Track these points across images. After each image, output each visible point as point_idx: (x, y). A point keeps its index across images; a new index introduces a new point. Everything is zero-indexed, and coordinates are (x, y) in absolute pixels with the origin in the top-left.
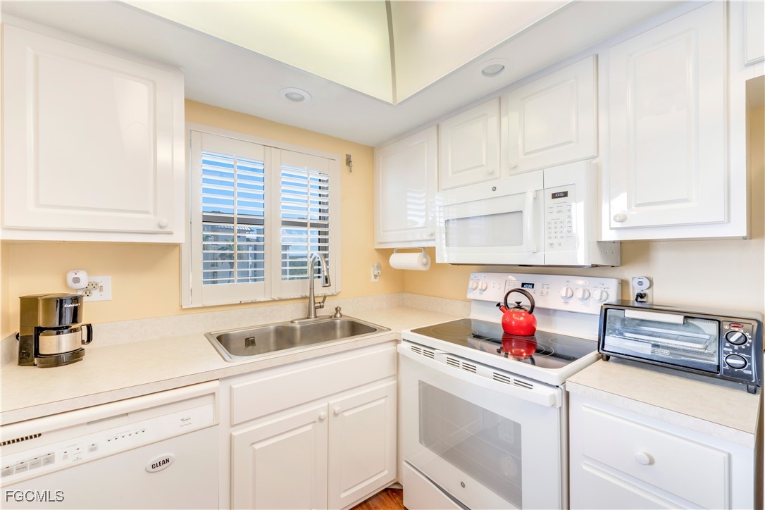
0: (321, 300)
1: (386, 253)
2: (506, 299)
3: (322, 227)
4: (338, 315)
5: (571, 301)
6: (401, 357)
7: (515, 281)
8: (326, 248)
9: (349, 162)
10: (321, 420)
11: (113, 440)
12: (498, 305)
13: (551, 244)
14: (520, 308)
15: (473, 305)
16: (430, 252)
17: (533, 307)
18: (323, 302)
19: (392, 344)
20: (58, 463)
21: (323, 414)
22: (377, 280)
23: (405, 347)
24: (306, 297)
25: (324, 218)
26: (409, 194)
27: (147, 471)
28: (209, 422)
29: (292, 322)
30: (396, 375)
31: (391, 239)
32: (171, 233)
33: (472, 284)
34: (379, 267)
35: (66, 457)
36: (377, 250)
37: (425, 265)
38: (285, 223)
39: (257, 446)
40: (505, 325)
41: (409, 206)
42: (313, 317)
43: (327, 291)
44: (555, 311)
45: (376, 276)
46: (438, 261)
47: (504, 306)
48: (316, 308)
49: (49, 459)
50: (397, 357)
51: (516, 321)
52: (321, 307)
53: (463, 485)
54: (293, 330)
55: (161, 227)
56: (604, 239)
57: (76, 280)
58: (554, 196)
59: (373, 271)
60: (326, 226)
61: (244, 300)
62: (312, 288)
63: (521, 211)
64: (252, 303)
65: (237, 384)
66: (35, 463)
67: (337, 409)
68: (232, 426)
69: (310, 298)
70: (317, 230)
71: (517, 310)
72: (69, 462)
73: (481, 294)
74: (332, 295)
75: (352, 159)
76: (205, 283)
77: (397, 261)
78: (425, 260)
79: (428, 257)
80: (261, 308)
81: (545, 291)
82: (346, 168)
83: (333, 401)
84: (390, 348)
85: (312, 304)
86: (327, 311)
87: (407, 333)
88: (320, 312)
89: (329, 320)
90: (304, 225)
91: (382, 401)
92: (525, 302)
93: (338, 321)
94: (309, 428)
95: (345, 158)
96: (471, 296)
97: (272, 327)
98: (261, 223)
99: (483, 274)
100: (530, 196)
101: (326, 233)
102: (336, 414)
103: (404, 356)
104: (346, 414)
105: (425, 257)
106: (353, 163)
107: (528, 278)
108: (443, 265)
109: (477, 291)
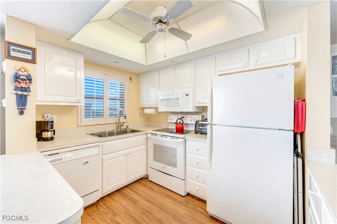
0: (122, 124)
1: (143, 109)
2: (177, 121)
3: (122, 100)
4: (128, 128)
5: (192, 121)
6: (148, 138)
7: (180, 116)
8: (123, 107)
9: (131, 79)
10: (126, 155)
11: (75, 156)
12: (175, 123)
13: (185, 107)
14: (180, 123)
15: (169, 124)
16: (156, 108)
17: (183, 123)
18: (123, 124)
19: (145, 135)
20: (63, 161)
21: (126, 153)
22: (140, 117)
23: (149, 135)
24: (117, 123)
25: (122, 97)
26: (150, 89)
27: (83, 165)
28: (98, 153)
29: (113, 130)
30: (147, 144)
31: (145, 104)
32: (80, 103)
33: (169, 118)
34: (140, 113)
35: (65, 159)
36: (140, 108)
37: (155, 112)
38: (110, 99)
39: (109, 161)
40: (177, 128)
41: (150, 91)
42: (120, 129)
43: (125, 121)
44: (189, 124)
45: (139, 116)
46: (159, 111)
47: (176, 123)
48: (121, 126)
49: (61, 159)
50: (147, 138)
51: (179, 127)
52: (122, 126)
53: (164, 168)
54: (113, 133)
55: (78, 101)
56: (196, 106)
57: (47, 117)
58: (186, 95)
59: (138, 115)
60: (124, 100)
61: (98, 123)
62: (119, 120)
63: (179, 98)
64: (100, 124)
65: (104, 144)
66: (58, 160)
67: (130, 152)
68: (102, 155)
69: (119, 123)
70: (120, 101)
71: (179, 124)
72: (65, 160)
73: (171, 120)
74: (125, 122)
75: (132, 78)
76: (85, 118)
77: (146, 111)
78: (155, 111)
79: (156, 110)
80: (103, 126)
81: (186, 119)
82: (130, 81)
83: (129, 150)
84: (145, 136)
85: (119, 125)
86: (124, 127)
87: (150, 131)
88: (122, 127)
89: (125, 130)
90: (116, 100)
91: (143, 151)
92: (181, 122)
93: (128, 130)
94: (123, 157)
95: (129, 78)
96: (169, 121)
97: (107, 132)
98: (103, 99)
99: (172, 115)
100: (181, 95)
101: (123, 102)
102: (130, 153)
103: (149, 137)
104: (133, 154)
105: (155, 110)
106: (132, 80)
107: (183, 116)
108: (160, 112)
109: (170, 120)
